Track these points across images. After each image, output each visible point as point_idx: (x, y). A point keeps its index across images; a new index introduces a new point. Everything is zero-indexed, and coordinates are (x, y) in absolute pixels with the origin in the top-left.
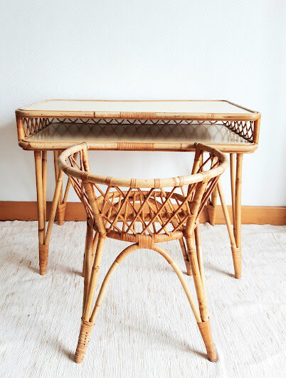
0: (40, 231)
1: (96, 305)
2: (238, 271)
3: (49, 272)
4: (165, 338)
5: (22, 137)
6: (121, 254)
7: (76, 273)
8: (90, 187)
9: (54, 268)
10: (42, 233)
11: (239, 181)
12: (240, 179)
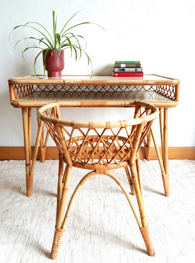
0: (27, 165)
1: (66, 216)
2: (167, 191)
3: (34, 195)
4: (117, 240)
5: (14, 99)
7: (53, 195)
8: (60, 129)
9: (38, 192)
10: (28, 167)
11: (166, 128)
12: (166, 126)
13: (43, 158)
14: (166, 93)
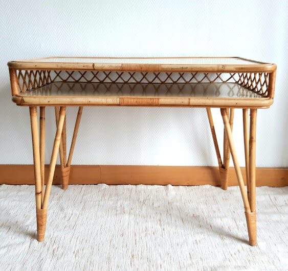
0: (37, 194)
5: (17, 92)
10: (39, 197)
11: (254, 139)
12: (254, 137)
14: (254, 86)
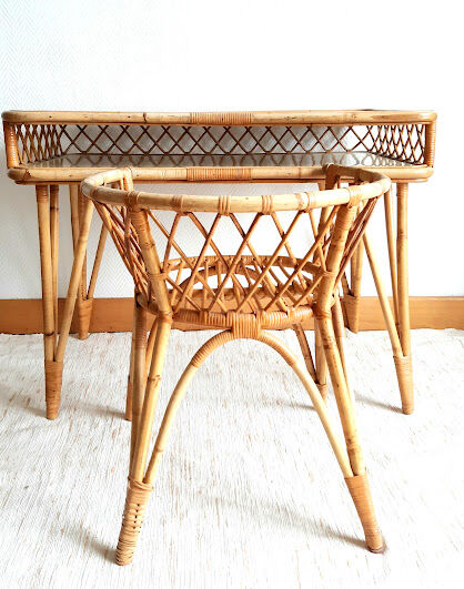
0: (47, 335)
1: (156, 449)
2: (409, 400)
3: (64, 415)
4: (285, 515)
5: (15, 163)
6: (201, 350)
7: (115, 414)
8: (142, 217)
9: (74, 407)
10: (50, 341)
11: (404, 234)
12: (404, 230)
13: (85, 326)
14: (400, 152)
